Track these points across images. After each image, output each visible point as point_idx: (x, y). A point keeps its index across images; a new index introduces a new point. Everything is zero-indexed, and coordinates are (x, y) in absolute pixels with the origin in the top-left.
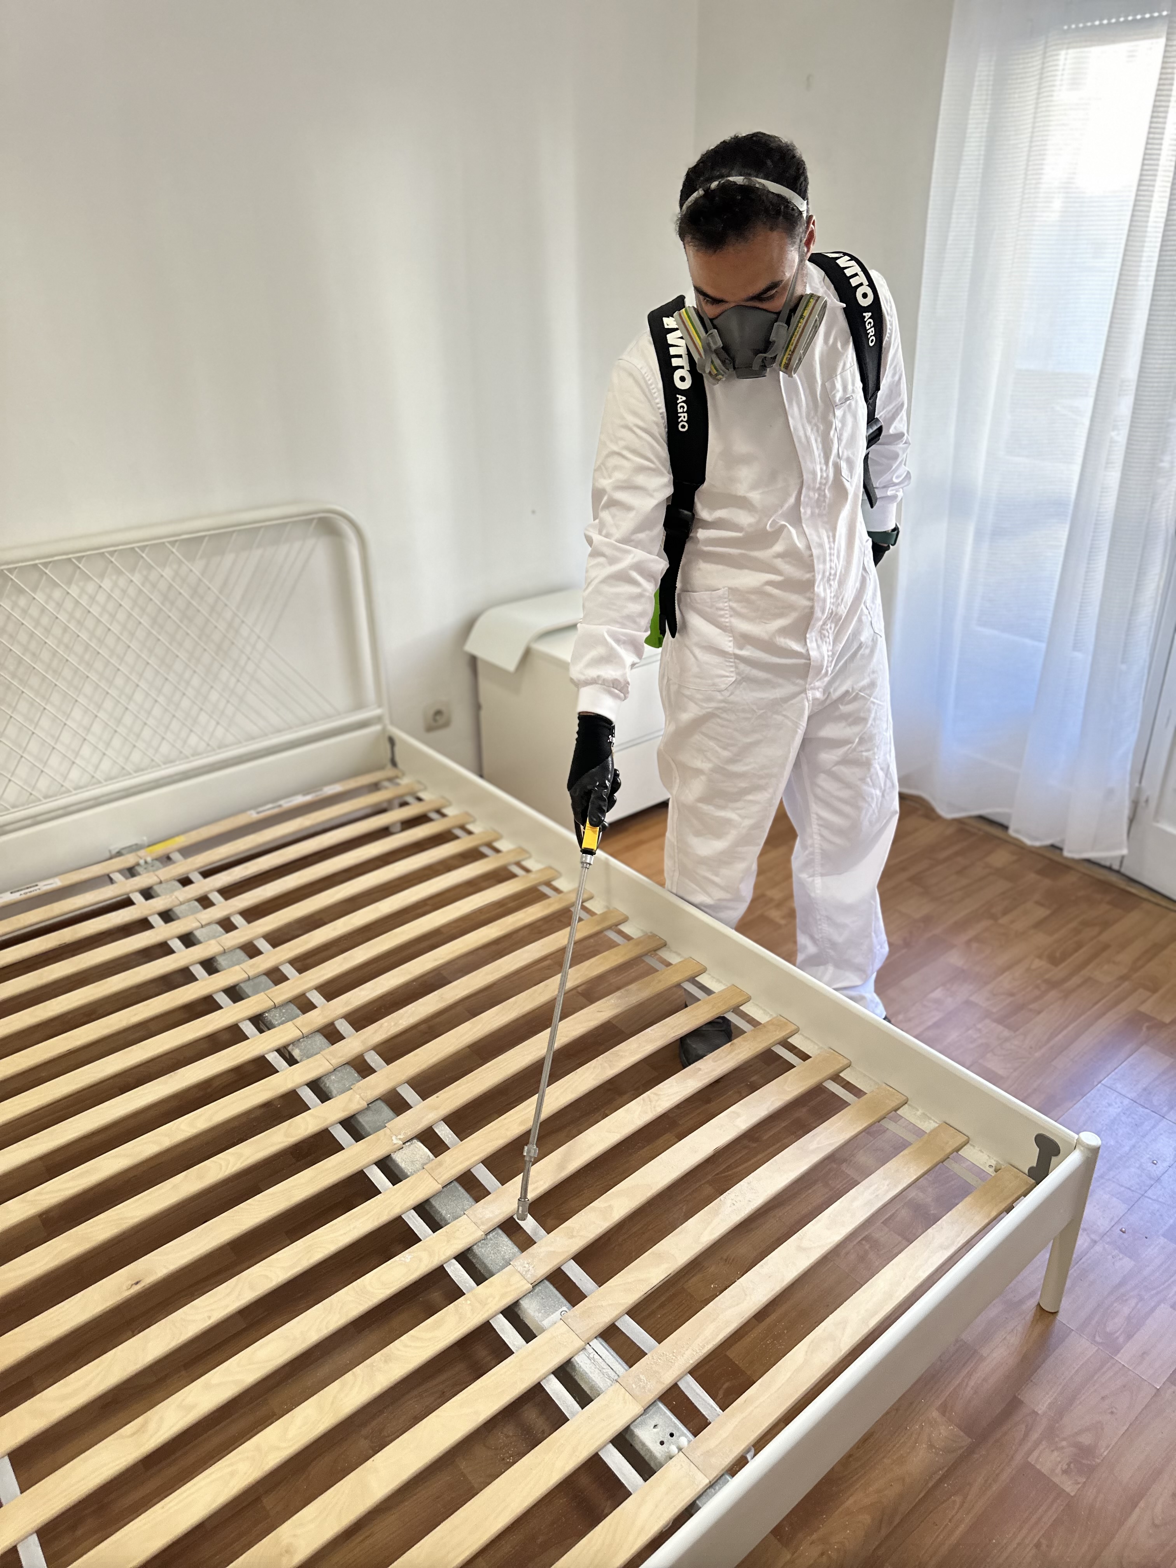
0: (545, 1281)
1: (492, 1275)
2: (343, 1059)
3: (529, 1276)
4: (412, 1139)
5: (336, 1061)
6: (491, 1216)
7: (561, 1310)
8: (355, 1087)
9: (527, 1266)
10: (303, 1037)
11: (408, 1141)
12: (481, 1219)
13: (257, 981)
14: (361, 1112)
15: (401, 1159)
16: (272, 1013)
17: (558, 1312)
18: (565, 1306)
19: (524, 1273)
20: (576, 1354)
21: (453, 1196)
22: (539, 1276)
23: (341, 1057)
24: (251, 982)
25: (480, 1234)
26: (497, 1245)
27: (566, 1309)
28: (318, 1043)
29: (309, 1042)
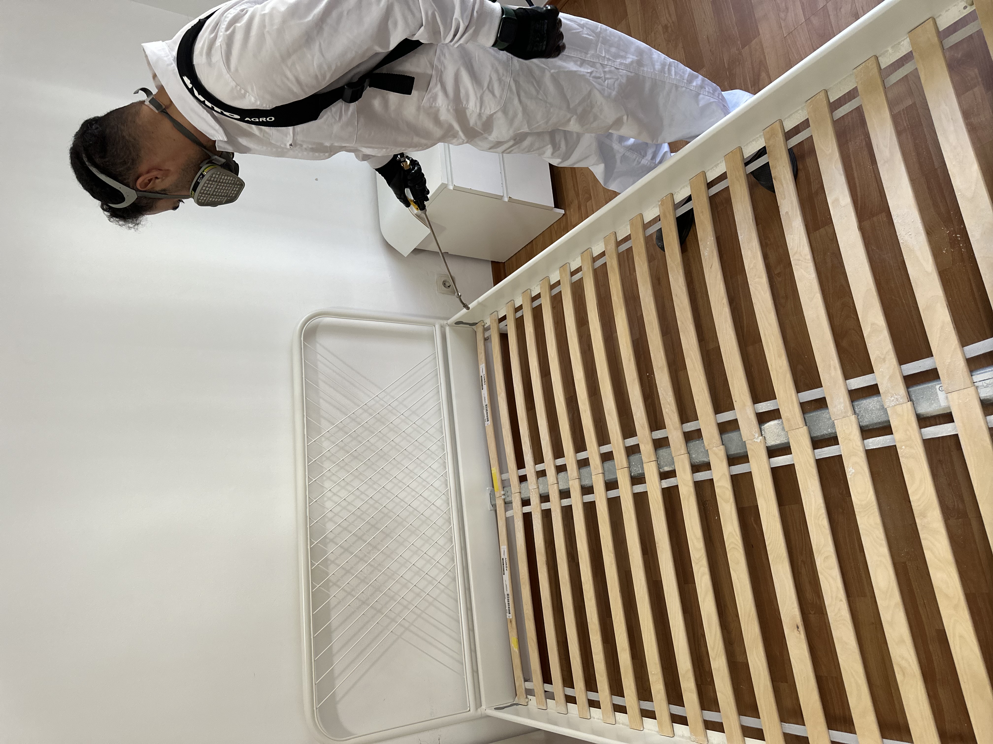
0: (909, 390)
1: (889, 421)
2: (683, 446)
3: (901, 401)
4: (760, 429)
5: (683, 450)
6: (843, 405)
7: (938, 390)
8: (707, 447)
9: (893, 398)
10: (657, 461)
11: (761, 432)
12: (842, 412)
13: (606, 469)
14: (727, 450)
15: (773, 441)
16: (633, 471)
17: (939, 392)
18: (936, 385)
19: (898, 403)
20: (979, 395)
21: (815, 421)
22: (905, 394)
23: (681, 446)
24: (606, 473)
25: (853, 418)
26: (866, 410)
27: (939, 386)
28: (665, 454)
29: (662, 459)
